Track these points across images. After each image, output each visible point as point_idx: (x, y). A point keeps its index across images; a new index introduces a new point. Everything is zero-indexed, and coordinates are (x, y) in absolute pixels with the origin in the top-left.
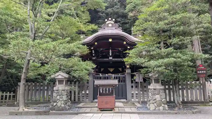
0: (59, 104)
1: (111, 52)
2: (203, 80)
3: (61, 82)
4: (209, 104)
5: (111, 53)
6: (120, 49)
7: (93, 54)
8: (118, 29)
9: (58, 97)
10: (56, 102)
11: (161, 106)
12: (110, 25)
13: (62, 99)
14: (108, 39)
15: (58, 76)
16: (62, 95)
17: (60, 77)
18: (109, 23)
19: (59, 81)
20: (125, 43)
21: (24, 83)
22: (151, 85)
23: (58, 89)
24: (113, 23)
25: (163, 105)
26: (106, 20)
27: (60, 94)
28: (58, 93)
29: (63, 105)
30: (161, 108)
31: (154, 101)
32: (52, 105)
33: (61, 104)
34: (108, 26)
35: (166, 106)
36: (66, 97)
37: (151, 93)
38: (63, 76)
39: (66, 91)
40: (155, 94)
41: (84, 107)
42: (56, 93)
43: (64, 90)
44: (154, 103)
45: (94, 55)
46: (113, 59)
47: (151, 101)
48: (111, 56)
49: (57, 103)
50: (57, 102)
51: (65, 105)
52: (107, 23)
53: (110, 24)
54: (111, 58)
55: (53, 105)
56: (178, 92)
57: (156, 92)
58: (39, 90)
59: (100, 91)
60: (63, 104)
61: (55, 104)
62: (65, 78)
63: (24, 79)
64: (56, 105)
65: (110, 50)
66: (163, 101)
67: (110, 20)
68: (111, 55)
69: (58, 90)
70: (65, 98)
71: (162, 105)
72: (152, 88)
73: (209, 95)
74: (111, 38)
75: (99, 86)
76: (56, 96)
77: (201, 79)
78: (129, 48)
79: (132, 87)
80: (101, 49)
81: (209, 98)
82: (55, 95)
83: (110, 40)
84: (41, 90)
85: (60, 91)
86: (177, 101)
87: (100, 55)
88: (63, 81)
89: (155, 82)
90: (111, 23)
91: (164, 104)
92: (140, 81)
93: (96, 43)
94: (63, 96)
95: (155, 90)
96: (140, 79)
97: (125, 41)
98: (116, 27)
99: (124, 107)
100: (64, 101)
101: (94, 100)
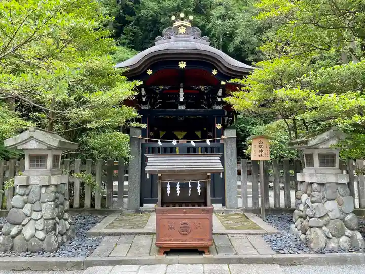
0: (28, 231)
1: (182, 94)
3: (37, 159)
5: (182, 96)
6: (202, 88)
7: (144, 97)
8: (199, 41)
9: (27, 209)
10: (19, 224)
11: (344, 235)
12: (182, 30)
13: (39, 213)
14: (177, 63)
15: (26, 141)
16: (39, 200)
17: (33, 145)
18: (180, 26)
19: (31, 157)
20: (215, 72)
22: (307, 170)
23: (28, 181)
24: (189, 25)
25: (348, 232)
26: (173, 18)
27: (33, 197)
28: (28, 195)
29: (41, 235)
30: (344, 241)
31: (322, 222)
33: (36, 230)
34: (177, 33)
35: (359, 235)
36: (54, 209)
38: (40, 142)
39: (52, 188)
40: (324, 198)
41: (110, 235)
42: (21, 195)
43: (47, 186)
44: (321, 227)
45: (144, 99)
46: (189, 110)
48: (182, 104)
49: (24, 226)
51: (47, 233)
52: (176, 25)
53: (182, 27)
54: (182, 107)
59: (164, 190)
60: (42, 230)
61: (15, 230)
62: (50, 148)
64: (19, 233)
65: (182, 90)
66: (346, 219)
67: (182, 19)
68: (182, 100)
69: (27, 186)
70: (48, 210)
71: (346, 233)
72: (314, 179)
74: (184, 61)
75: (160, 174)
76: (19, 204)
78: (223, 85)
79: (239, 173)
80: (161, 88)
83: (182, 65)
85: (35, 189)
87: (160, 103)
88: (45, 157)
89: (321, 164)
90: (184, 26)
91: (353, 230)
92: (261, 160)
93: (150, 72)
94: (44, 205)
95: (323, 189)
96: (263, 153)
97: (216, 69)
98: (196, 36)
99: (227, 234)
100: (45, 219)
101: (142, 205)
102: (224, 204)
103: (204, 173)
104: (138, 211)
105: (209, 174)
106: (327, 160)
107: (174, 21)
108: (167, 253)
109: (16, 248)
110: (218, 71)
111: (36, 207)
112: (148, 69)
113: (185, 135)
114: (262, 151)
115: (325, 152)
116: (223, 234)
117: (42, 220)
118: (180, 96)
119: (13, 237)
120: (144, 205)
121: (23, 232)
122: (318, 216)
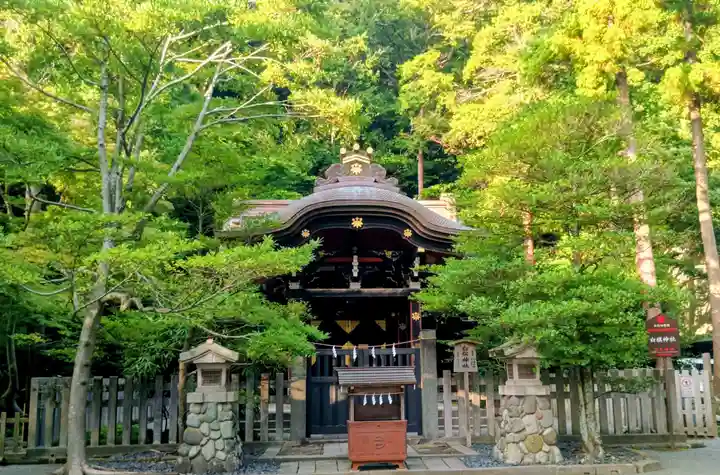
0: (208, 451)
1: (355, 262)
2: (665, 367)
3: (211, 375)
4: (683, 444)
5: (355, 268)
6: (389, 254)
8: (383, 186)
9: (204, 428)
10: (198, 445)
11: (541, 450)
12: (356, 169)
13: (218, 433)
14: (349, 219)
15: (203, 355)
16: (216, 418)
17: (210, 359)
18: (352, 163)
19: (204, 373)
20: (408, 233)
21: (83, 380)
22: (509, 382)
23: (203, 398)
24: (367, 160)
25: (546, 448)
26: (343, 151)
27: (210, 415)
28: (204, 413)
29: (221, 455)
30: (541, 457)
31: (518, 437)
32: (185, 452)
33: (216, 450)
34: (349, 173)
35: (556, 450)
36: (232, 429)
37: (510, 411)
38: (219, 355)
40: (522, 412)
41: (286, 461)
42: (197, 414)
43: (223, 403)
44: (517, 443)
46: (366, 290)
47: (508, 435)
48: (355, 280)
49: (202, 446)
50: (203, 442)
51: (228, 454)
52: (346, 160)
53: (356, 165)
54: (355, 286)
55: (187, 455)
56: (590, 406)
57: (526, 407)
58: (113, 403)
60: (223, 450)
61: (193, 451)
62: (227, 362)
63: (86, 366)
64: (199, 453)
65: (355, 257)
66: (544, 433)
67: (357, 152)
68: (355, 274)
69: (202, 404)
70: (226, 429)
71: (544, 449)
72: (513, 392)
73: (684, 415)
74: (360, 217)
76: (196, 424)
77: (661, 361)
79: (440, 389)
80: (322, 253)
81: (686, 426)
82: (192, 419)
83: (357, 223)
84: (118, 403)
85: (212, 407)
86: (589, 436)
87: (316, 275)
88: (220, 372)
89: (521, 376)
90: (360, 163)
91: (550, 445)
92: (466, 371)
93: (306, 234)
94: (222, 424)
95: (522, 401)
96: (469, 363)
97: (410, 228)
98: (377, 178)
99: (420, 458)
100: (224, 439)
101: (308, 435)
102: (420, 433)
103: (397, 386)
104: (304, 443)
105: (403, 387)
106: (527, 370)
107: (344, 156)
108: (362, 468)
109: (196, 469)
110: (413, 232)
111: (214, 425)
112: (303, 229)
113: (357, 327)
114: (466, 360)
115: (525, 362)
116: (417, 457)
117: (221, 440)
118: (352, 267)
119: (191, 459)
120: (312, 436)
121: (203, 452)
122: (516, 430)
